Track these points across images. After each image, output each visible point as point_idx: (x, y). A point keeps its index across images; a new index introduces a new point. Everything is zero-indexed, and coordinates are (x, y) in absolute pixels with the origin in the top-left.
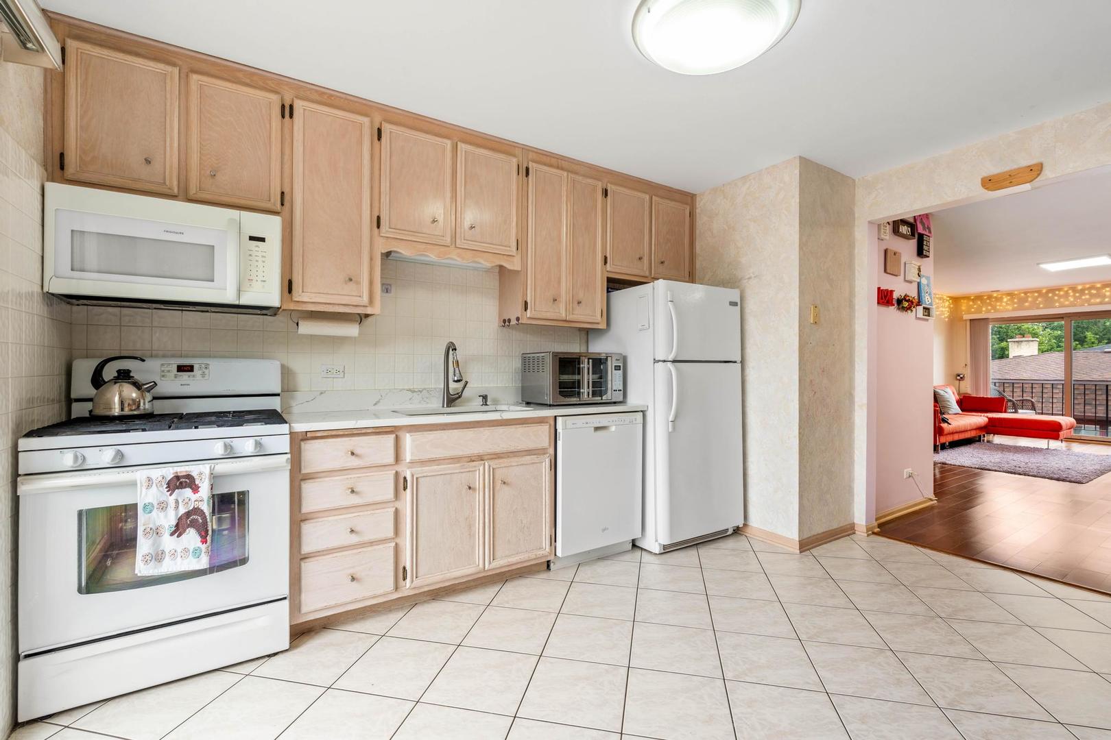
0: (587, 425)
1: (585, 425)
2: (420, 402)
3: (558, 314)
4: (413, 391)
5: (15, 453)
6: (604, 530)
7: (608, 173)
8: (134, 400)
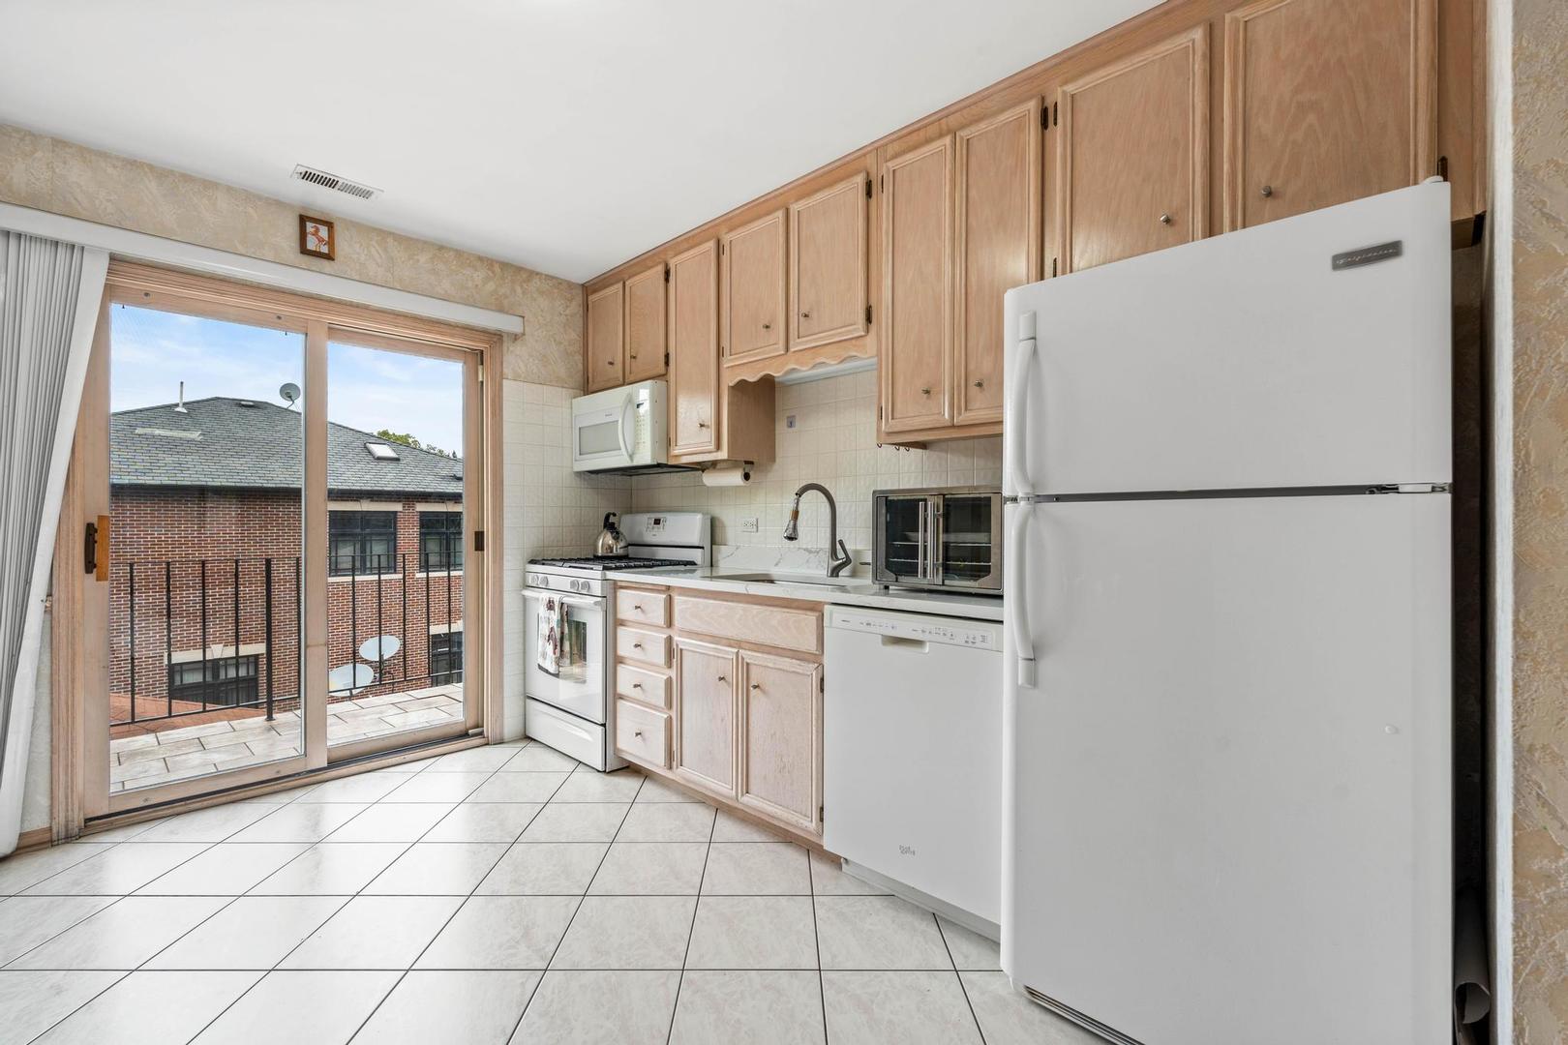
0: (869, 629)
1: (864, 628)
2: (817, 567)
3: (936, 417)
4: (810, 552)
5: (525, 572)
6: (905, 850)
7: (1064, 61)
8: (609, 546)
